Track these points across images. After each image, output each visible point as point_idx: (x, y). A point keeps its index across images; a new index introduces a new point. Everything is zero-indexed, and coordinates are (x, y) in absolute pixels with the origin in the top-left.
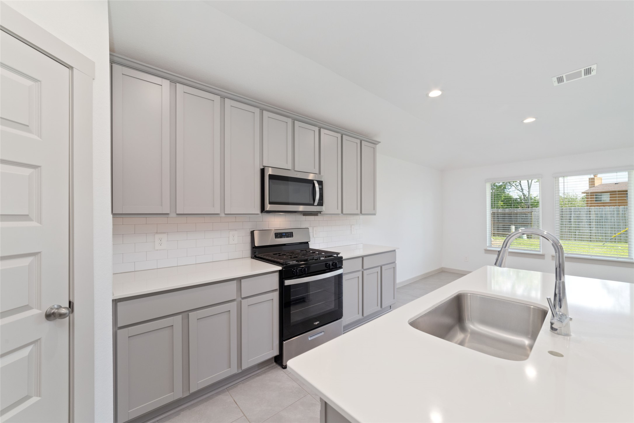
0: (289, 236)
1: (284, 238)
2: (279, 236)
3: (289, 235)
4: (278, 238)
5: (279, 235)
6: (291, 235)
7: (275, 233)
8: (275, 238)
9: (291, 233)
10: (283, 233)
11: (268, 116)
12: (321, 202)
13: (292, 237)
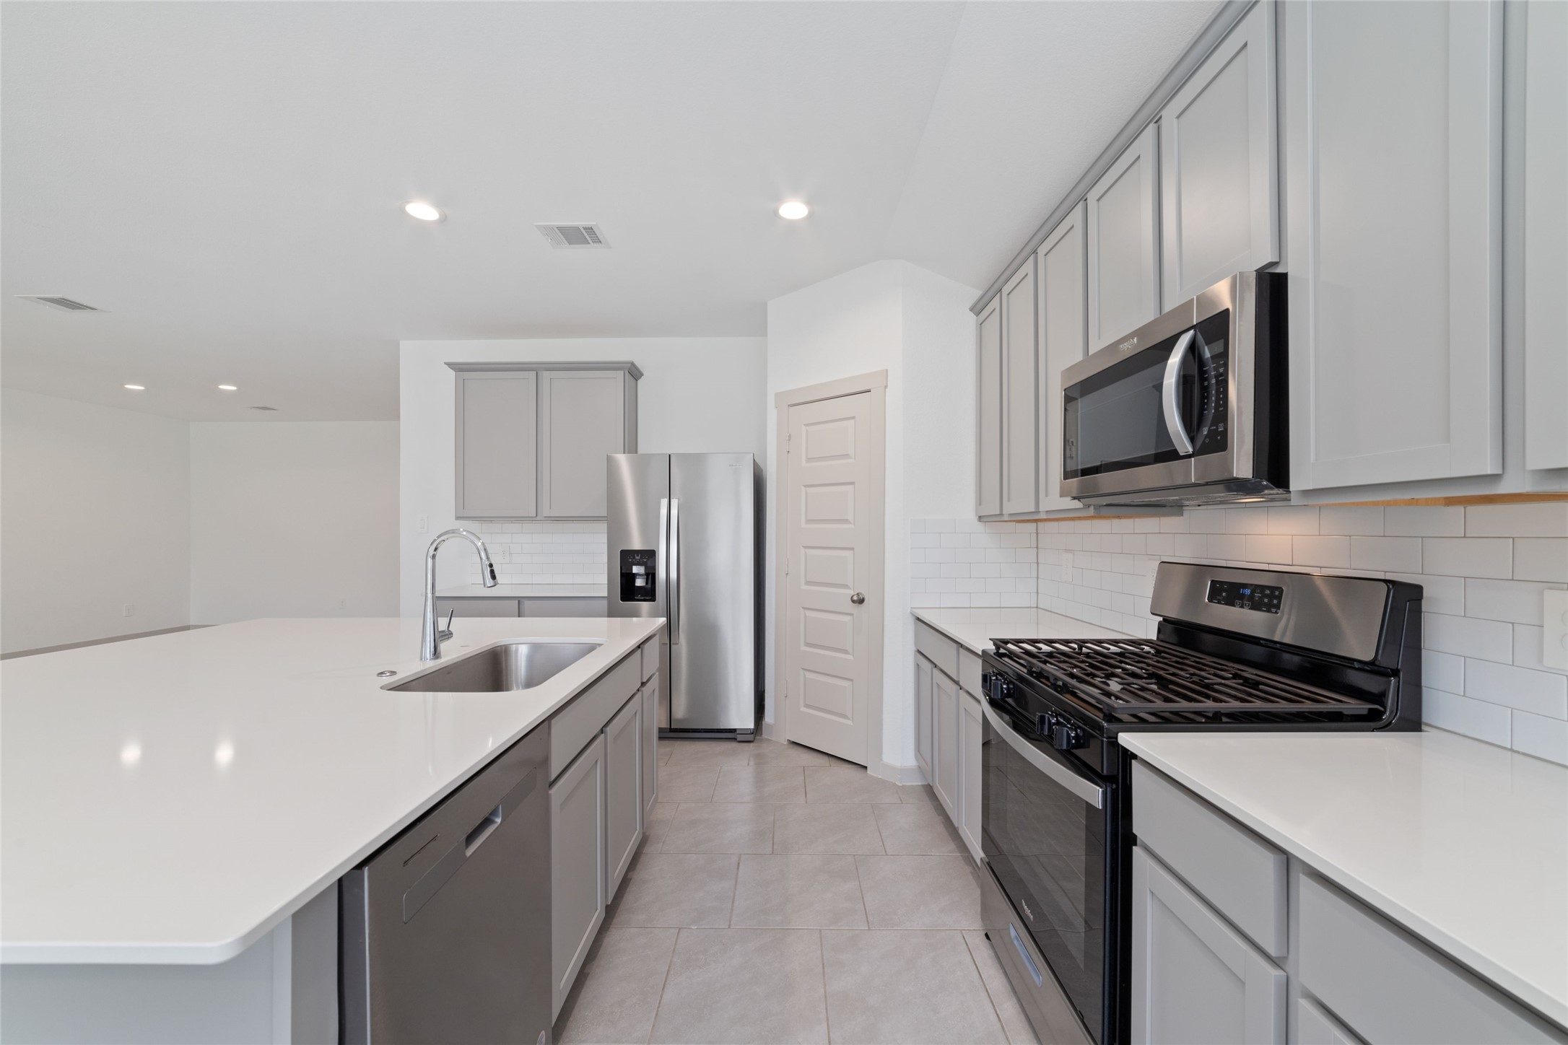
0: (1265, 605)
1: (1242, 607)
2: (1224, 594)
3: (1266, 600)
4: (1219, 602)
5: (1225, 591)
6: (1275, 602)
7: (1212, 581)
8: (1210, 600)
9: (1277, 593)
10: (1245, 586)
11: (1097, 198)
12: (1217, 428)
13: (1274, 610)
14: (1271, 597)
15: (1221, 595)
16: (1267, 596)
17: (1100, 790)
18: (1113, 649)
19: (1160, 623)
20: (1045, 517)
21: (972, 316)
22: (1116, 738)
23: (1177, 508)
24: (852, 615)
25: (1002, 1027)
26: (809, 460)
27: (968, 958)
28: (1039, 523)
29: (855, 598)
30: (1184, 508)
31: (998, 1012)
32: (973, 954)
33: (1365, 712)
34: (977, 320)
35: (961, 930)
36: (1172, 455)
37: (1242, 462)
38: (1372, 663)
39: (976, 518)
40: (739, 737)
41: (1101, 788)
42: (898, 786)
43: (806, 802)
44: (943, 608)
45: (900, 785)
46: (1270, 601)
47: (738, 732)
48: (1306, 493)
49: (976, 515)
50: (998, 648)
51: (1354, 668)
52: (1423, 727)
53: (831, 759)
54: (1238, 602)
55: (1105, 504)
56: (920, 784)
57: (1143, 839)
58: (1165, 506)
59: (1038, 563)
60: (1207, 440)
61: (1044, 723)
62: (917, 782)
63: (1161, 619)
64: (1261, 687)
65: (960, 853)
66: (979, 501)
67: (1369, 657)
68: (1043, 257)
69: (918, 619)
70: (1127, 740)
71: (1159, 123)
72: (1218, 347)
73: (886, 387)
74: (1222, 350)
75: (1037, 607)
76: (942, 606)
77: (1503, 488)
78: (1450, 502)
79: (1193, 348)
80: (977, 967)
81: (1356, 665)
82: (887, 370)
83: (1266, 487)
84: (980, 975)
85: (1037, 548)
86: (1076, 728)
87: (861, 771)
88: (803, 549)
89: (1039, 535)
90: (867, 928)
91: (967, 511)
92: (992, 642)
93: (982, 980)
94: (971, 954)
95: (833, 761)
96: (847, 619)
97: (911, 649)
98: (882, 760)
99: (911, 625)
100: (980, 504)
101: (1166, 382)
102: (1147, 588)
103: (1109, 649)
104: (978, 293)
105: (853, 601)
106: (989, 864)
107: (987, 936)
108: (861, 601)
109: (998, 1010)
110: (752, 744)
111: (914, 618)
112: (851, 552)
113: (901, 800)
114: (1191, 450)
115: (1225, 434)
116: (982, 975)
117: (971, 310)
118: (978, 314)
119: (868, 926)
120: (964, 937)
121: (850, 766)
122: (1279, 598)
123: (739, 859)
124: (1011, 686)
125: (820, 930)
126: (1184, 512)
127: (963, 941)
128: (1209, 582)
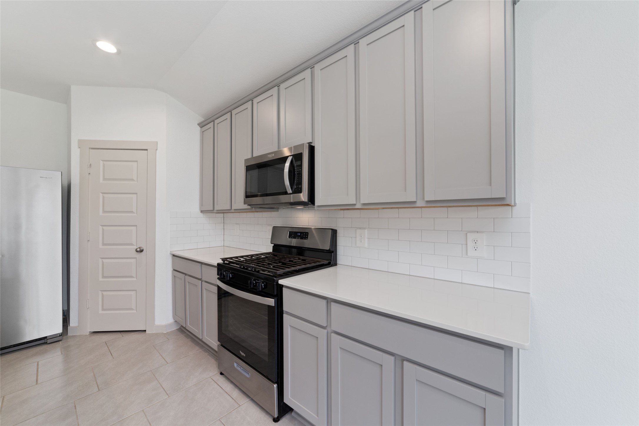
1: (298, 239)
4: (292, 238)
5: (293, 234)
6: (307, 236)
7: (290, 232)
8: (289, 237)
9: (307, 234)
10: (298, 232)
11: (257, 102)
12: (299, 186)
13: (306, 239)
14: (306, 235)
15: (292, 236)
16: (304, 235)
17: (274, 300)
18: (242, 259)
19: (273, 246)
20: (234, 211)
21: (198, 128)
22: (278, 282)
23: (277, 209)
24: (136, 258)
25: (235, 401)
26: (104, 179)
27: (216, 385)
28: (224, 214)
29: (138, 250)
30: (279, 209)
31: (232, 397)
32: (217, 383)
33: (328, 263)
34: (201, 130)
35: (210, 377)
36: (286, 193)
37: (304, 196)
38: (329, 250)
39: (200, 212)
40: (49, 341)
41: (274, 299)
42: (165, 333)
43: (113, 358)
44: (185, 250)
45: (165, 332)
46: (305, 236)
47: (48, 338)
48: (319, 206)
49: (200, 210)
50: (224, 262)
51: (324, 252)
52: (337, 265)
53: (122, 333)
54: (297, 237)
55: (259, 207)
56: (175, 329)
57: (286, 310)
58: (274, 208)
59: (224, 229)
60: (296, 190)
61: (251, 284)
62: (175, 328)
63: (273, 245)
64: (287, 264)
65: (201, 349)
66: (201, 204)
67: (328, 249)
68: (234, 115)
69: (174, 255)
70: (281, 282)
71: (279, 87)
72: (299, 163)
73: (157, 150)
74: (300, 164)
75: (224, 246)
76: (185, 249)
77: (357, 207)
78: (341, 209)
79: (292, 162)
80: (220, 386)
81: (325, 251)
82: (157, 142)
83: (310, 204)
84: (222, 388)
85: (224, 223)
86: (263, 283)
87: (143, 333)
88: (101, 228)
89: (224, 218)
90: (168, 397)
91: (196, 208)
92: (221, 260)
93: (223, 390)
94: (216, 383)
95: (123, 333)
96: (133, 261)
97: (170, 269)
98: (154, 324)
99: (170, 259)
100: (202, 206)
101: (285, 170)
102: (269, 235)
103: (241, 259)
104: (203, 120)
105: (137, 251)
106: (222, 345)
107: (221, 374)
108: (142, 251)
109: (231, 396)
110: (60, 342)
111: (172, 255)
112: (135, 228)
113: (168, 339)
114: (291, 192)
115: (301, 188)
116: (223, 388)
117: (199, 124)
118: (201, 127)
119: (168, 396)
120: (212, 379)
121: (135, 333)
122: (308, 235)
123: (75, 404)
124: (233, 274)
125: (143, 410)
126: (279, 211)
127: (212, 380)
128: (289, 232)
